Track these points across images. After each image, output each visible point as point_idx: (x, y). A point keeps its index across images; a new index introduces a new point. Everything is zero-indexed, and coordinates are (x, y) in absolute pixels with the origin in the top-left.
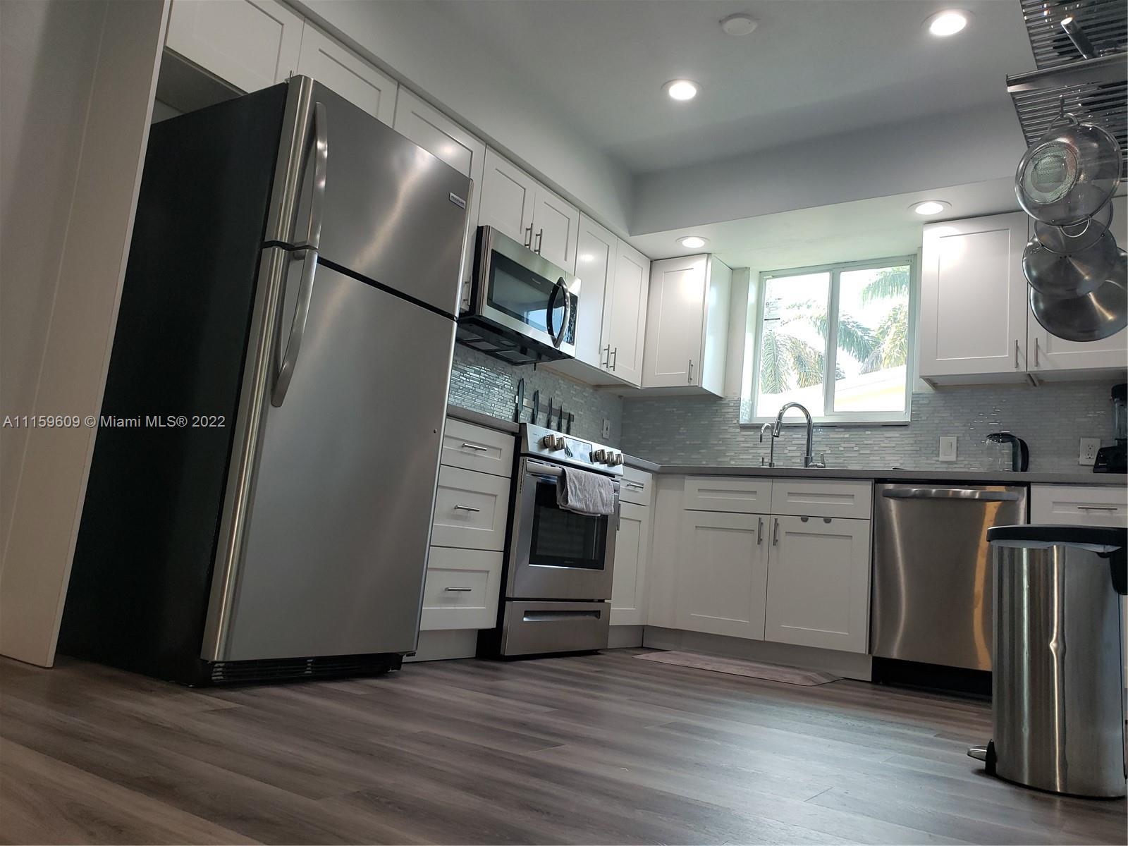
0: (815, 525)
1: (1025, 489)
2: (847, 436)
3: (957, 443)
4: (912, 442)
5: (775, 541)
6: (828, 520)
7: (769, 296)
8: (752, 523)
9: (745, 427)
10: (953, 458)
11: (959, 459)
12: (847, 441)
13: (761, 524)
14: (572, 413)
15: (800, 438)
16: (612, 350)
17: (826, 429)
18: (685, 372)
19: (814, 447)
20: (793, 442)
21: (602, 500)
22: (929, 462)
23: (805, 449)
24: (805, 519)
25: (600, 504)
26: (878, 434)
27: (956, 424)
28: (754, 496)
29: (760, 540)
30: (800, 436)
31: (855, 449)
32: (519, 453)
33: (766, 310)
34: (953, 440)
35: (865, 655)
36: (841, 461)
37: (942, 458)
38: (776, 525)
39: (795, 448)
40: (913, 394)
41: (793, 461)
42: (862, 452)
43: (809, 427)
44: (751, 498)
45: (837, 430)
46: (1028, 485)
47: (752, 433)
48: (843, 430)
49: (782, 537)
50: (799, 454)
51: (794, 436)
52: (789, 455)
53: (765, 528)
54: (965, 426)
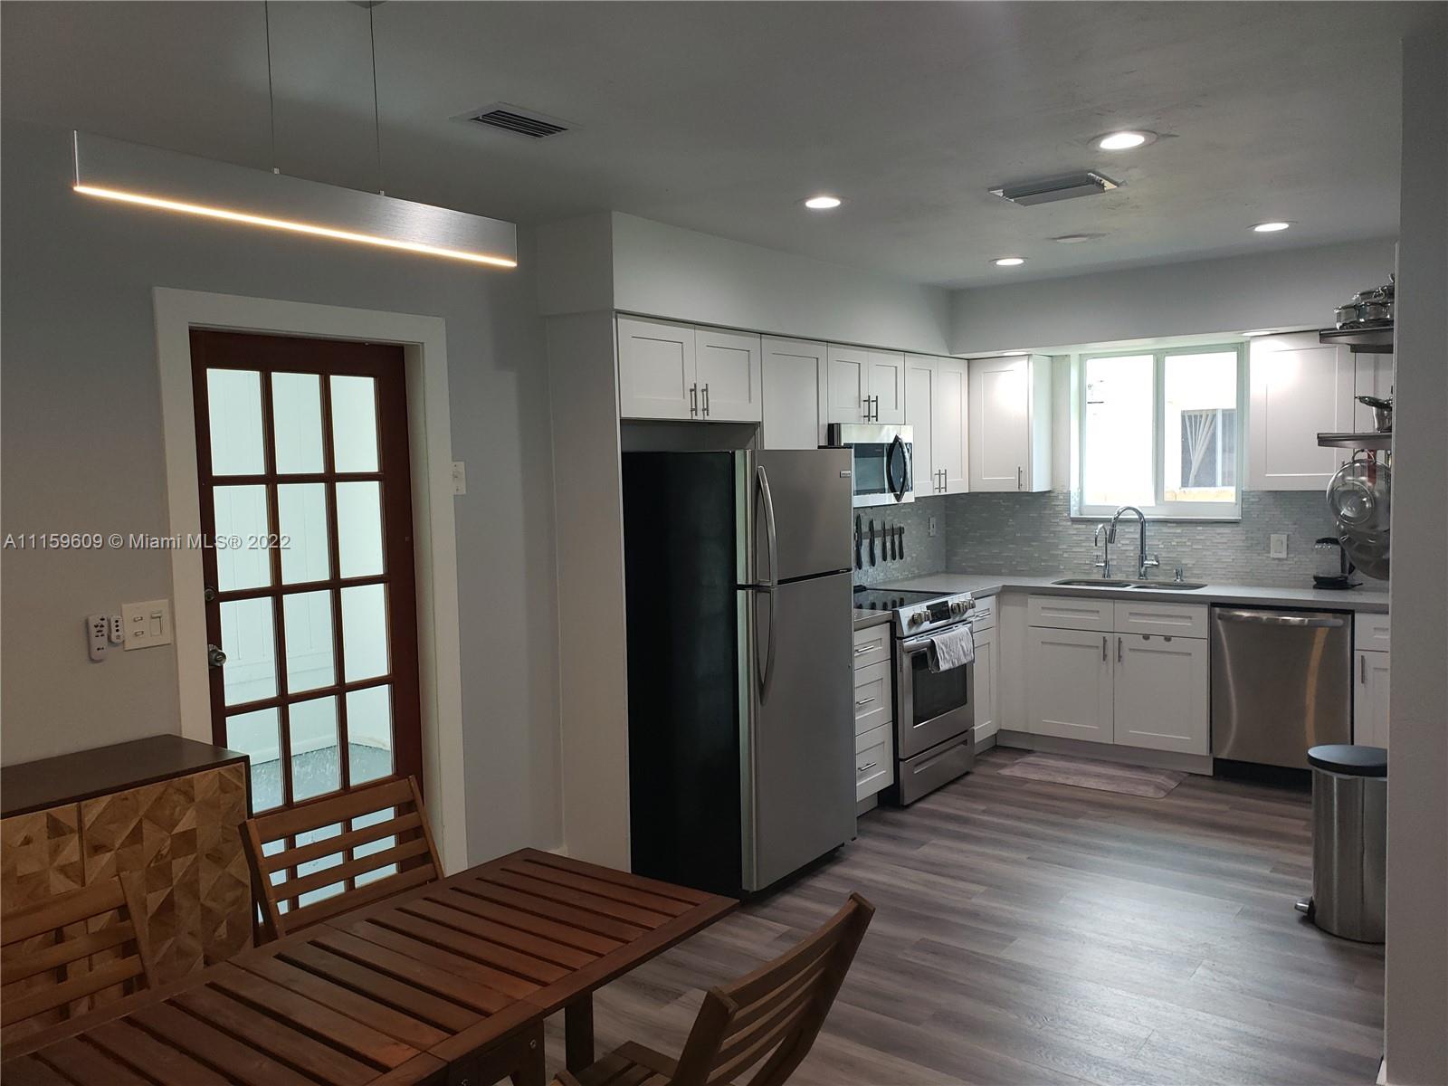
0: (1156, 643)
1: (1350, 616)
2: (1179, 531)
3: (1288, 540)
4: (1244, 538)
5: (1120, 657)
6: (1168, 639)
7: (1090, 379)
8: (1097, 640)
9: (1075, 521)
10: (1283, 555)
11: (1290, 556)
12: (1179, 536)
13: (1105, 641)
14: (902, 525)
15: (1134, 532)
16: (943, 472)
17: (1159, 524)
18: (1014, 477)
19: (1148, 542)
20: (1127, 536)
21: (964, 652)
22: (1260, 558)
23: (1139, 543)
24: (1146, 637)
25: (962, 657)
26: (1209, 530)
27: (1286, 523)
28: (1096, 614)
29: (1105, 656)
30: (1132, 531)
31: (1189, 543)
32: (895, 637)
33: (1088, 392)
34: (1284, 538)
35: (1207, 756)
36: (1174, 555)
37: (1273, 555)
38: (1120, 641)
39: (1128, 542)
40: (1243, 492)
41: (1128, 554)
42: (1194, 547)
43: (1142, 522)
44: (1094, 617)
45: (1169, 525)
46: (1352, 613)
47: (1084, 526)
48: (1174, 525)
49: (1126, 653)
50: (1132, 548)
51: (1127, 530)
52: (1123, 548)
53: (1109, 644)
54: (1295, 524)
